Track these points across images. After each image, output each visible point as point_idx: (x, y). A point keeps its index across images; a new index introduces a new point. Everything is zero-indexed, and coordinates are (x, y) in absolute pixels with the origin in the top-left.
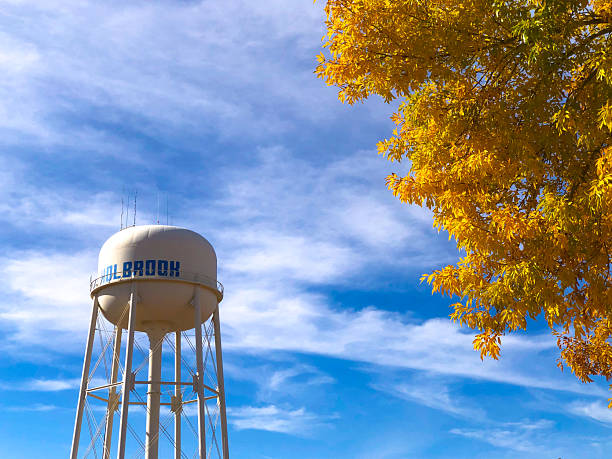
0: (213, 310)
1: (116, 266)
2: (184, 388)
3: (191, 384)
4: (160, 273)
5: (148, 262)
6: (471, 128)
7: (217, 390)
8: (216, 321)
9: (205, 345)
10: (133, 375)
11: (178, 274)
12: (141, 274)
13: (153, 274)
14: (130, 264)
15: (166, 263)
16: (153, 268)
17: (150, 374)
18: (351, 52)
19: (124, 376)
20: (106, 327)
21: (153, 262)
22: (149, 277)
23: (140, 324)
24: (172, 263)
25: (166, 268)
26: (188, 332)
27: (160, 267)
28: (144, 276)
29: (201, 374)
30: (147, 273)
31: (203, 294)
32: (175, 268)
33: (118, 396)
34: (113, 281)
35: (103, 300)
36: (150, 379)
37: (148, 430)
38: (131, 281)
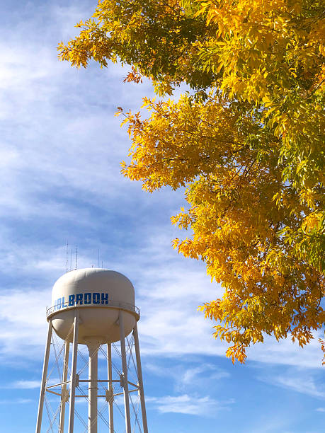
0: (133, 327)
1: (63, 298)
2: (114, 384)
3: (118, 381)
4: (94, 302)
5: (86, 295)
6: (231, 206)
7: (138, 385)
8: (135, 334)
9: (128, 352)
10: (78, 376)
11: (107, 303)
12: (81, 303)
13: (90, 303)
14: (73, 296)
15: (98, 294)
16: (90, 298)
17: (90, 375)
18: (145, 159)
19: (71, 377)
20: (58, 341)
21: (90, 294)
22: (87, 305)
23: (82, 339)
24: (103, 294)
25: (98, 298)
26: (115, 343)
27: (94, 298)
28: (84, 305)
29: (126, 374)
30: (86, 303)
31: (125, 316)
32: (105, 298)
33: (68, 391)
34: (62, 309)
35: (56, 322)
36: (90, 379)
37: (89, 416)
38: (75, 308)
